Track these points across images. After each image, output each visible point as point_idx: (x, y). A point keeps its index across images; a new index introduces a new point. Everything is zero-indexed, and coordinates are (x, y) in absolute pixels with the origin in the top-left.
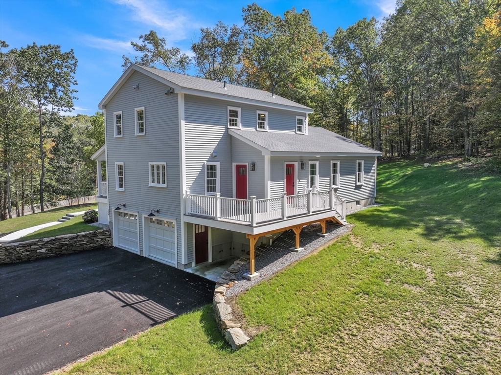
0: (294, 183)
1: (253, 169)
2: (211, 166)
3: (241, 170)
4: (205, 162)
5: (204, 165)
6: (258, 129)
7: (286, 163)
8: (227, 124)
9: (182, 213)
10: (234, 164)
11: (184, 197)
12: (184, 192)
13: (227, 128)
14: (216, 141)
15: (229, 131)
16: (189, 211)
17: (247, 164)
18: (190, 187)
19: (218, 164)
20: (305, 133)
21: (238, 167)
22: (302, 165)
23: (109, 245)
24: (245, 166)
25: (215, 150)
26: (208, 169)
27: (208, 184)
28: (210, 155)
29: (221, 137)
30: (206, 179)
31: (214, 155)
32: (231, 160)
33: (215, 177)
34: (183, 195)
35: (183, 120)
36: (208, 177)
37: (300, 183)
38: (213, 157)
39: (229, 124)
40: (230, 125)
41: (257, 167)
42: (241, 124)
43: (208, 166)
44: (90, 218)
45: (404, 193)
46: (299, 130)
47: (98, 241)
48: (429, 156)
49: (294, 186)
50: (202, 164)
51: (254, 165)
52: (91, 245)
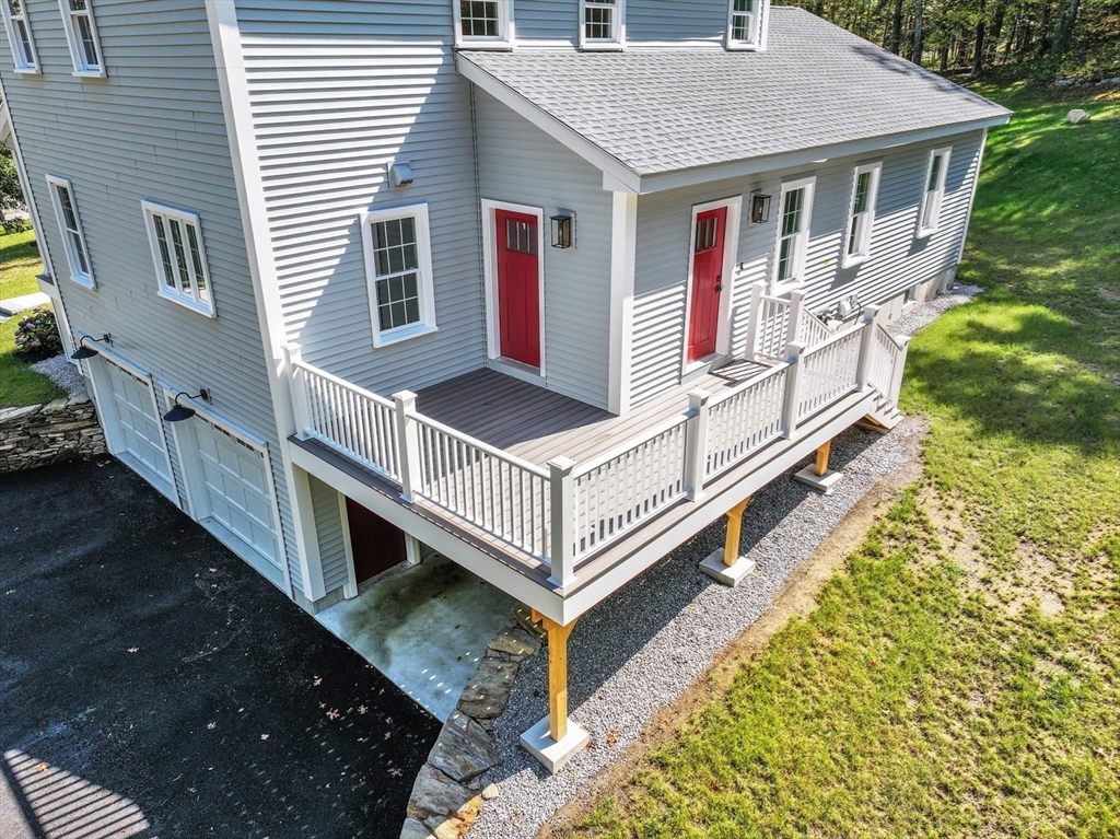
0: (719, 278)
1: (565, 242)
2: (393, 224)
3: (516, 233)
4: (364, 212)
5: (358, 224)
6: (585, 43)
7: (697, 210)
8: (453, 27)
9: (283, 434)
10: (488, 206)
11: (279, 370)
12: (278, 354)
13: (453, 51)
14: (406, 114)
15: (461, 62)
16: (307, 428)
17: (538, 212)
18: (302, 325)
19: (420, 213)
20: (755, 46)
21: (502, 218)
22: (758, 206)
23: (97, 451)
24: (532, 220)
25: (406, 158)
26: (379, 241)
27: (381, 298)
28: (381, 179)
29: (428, 90)
30: (372, 278)
31: (400, 176)
32: (477, 189)
33: (413, 263)
34: (275, 363)
35: (230, 24)
36: (381, 270)
37: (743, 274)
38: (397, 187)
39: (458, 27)
40: (466, 31)
41: (583, 229)
42: (512, 26)
43: (377, 228)
44: (36, 343)
45: (1023, 224)
46: (738, 35)
47: (53, 440)
48: (1065, 78)
49: (718, 289)
50: (351, 222)
51: (564, 221)
52: (34, 453)
